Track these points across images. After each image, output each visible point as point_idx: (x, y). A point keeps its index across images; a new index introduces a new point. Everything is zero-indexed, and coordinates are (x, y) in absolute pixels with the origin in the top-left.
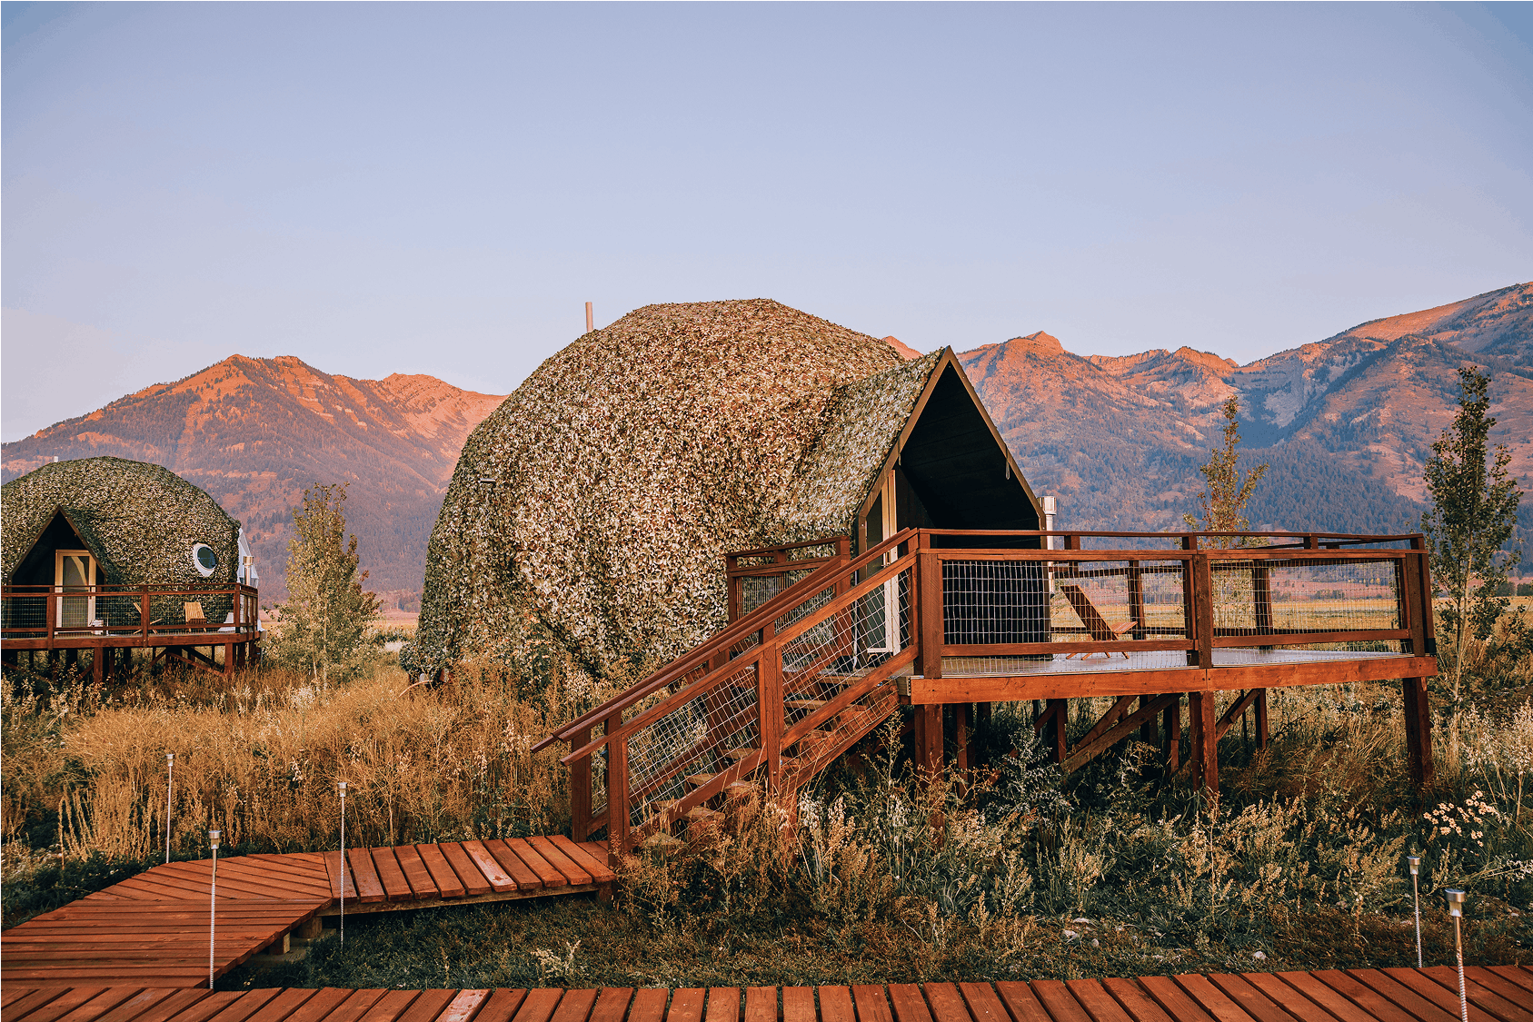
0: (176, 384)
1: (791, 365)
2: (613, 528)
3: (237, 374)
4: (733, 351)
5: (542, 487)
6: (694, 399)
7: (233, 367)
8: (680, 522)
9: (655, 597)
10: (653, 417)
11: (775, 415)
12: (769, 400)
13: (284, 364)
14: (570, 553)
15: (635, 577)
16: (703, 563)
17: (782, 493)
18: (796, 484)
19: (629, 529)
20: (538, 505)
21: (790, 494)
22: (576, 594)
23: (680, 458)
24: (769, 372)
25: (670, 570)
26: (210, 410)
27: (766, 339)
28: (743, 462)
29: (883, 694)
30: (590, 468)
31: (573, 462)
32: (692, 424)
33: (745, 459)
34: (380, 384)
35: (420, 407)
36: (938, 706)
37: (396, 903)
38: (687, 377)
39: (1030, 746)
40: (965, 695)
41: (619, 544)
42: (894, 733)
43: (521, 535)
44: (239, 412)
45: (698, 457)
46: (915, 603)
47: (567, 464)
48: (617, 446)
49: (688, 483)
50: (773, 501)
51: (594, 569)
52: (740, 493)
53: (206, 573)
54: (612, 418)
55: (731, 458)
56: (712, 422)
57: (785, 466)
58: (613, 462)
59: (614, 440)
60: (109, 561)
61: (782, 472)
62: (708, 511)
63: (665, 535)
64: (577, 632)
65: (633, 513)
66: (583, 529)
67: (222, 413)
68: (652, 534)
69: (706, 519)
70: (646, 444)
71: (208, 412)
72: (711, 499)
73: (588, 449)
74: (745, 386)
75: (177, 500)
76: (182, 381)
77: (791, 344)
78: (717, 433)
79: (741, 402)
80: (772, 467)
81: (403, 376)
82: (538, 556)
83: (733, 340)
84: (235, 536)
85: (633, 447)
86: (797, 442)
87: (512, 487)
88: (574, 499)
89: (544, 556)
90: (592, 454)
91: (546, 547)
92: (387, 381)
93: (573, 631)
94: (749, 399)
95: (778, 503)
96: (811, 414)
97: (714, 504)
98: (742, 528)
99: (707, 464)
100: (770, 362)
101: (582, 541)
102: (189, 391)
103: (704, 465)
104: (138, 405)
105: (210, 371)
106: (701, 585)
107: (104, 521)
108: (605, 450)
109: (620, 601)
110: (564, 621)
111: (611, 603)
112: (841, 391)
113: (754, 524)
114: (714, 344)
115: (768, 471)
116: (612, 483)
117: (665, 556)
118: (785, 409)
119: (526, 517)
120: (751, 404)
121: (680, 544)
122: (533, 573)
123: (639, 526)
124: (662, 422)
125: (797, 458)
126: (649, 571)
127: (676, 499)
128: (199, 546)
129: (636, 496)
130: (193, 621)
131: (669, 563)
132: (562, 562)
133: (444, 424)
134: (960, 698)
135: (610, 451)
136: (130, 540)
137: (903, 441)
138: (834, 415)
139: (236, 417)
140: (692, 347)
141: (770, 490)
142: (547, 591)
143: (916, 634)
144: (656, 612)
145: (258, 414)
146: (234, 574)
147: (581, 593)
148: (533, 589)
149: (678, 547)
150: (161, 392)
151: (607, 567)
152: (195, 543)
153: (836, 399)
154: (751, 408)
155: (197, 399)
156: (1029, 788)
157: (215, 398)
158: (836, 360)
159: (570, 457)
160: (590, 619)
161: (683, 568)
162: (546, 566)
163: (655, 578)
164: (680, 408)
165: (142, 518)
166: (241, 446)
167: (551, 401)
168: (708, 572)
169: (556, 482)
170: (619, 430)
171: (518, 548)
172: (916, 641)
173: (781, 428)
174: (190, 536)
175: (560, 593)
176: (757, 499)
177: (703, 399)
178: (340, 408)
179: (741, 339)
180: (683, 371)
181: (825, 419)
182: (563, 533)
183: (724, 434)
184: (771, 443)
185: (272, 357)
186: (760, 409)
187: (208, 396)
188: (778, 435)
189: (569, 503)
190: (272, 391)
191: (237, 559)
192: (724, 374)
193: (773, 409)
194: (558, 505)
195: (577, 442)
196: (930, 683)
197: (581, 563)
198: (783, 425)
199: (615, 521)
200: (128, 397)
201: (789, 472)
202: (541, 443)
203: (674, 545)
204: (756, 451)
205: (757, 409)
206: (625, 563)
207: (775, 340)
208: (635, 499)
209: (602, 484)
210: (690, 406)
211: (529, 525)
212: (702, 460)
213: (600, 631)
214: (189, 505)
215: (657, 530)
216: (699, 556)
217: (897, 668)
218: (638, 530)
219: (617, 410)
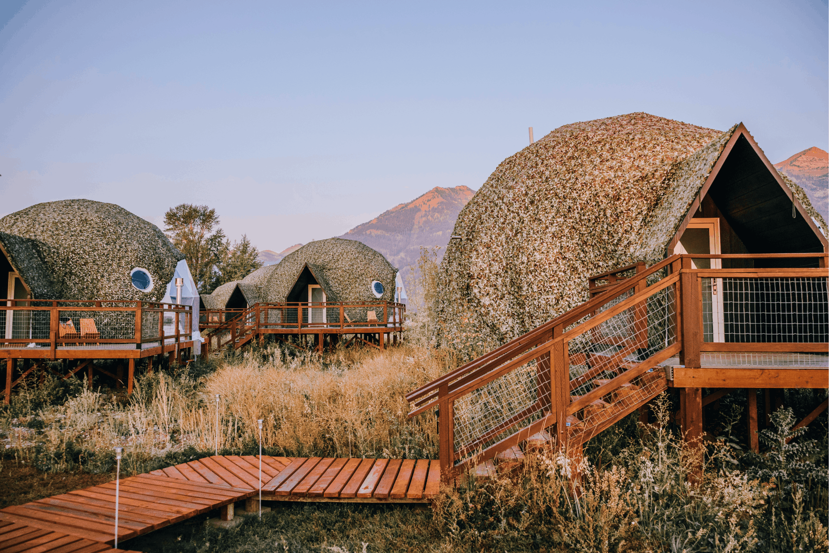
0: (410, 203)
1: (646, 152)
2: (523, 263)
3: (438, 197)
4: (608, 146)
5: (486, 240)
6: (577, 179)
7: (436, 193)
8: (564, 258)
9: (548, 307)
10: (551, 192)
11: (629, 185)
12: (627, 176)
13: (460, 189)
14: (500, 280)
15: (536, 294)
16: (579, 285)
17: (633, 237)
18: (643, 230)
19: (533, 263)
20: (483, 251)
21: (638, 237)
22: (503, 305)
23: (566, 217)
24: (630, 158)
25: (558, 290)
26: (426, 215)
27: (631, 137)
28: (607, 218)
29: (653, 378)
30: (512, 226)
31: (503, 223)
32: (574, 195)
33: (608, 215)
36: (697, 389)
37: (300, 497)
38: (575, 165)
39: (788, 424)
40: (721, 382)
41: (527, 274)
42: (662, 408)
43: (474, 270)
44: (439, 216)
45: (577, 216)
46: (679, 310)
47: (500, 225)
48: (528, 212)
49: (570, 233)
50: (626, 242)
51: (513, 289)
52: (604, 238)
53: (379, 296)
54: (526, 194)
55: (599, 215)
56: (588, 193)
57: (636, 219)
58: (526, 222)
59: (527, 208)
60: (330, 290)
61: (633, 223)
62: (583, 251)
63: (555, 267)
64: (503, 329)
65: (535, 253)
66: (507, 264)
67: (431, 216)
68: (547, 267)
69: (581, 256)
70: (545, 209)
71: (424, 216)
72: (585, 243)
73: (512, 215)
74: (611, 168)
75: (365, 258)
76: (412, 202)
77: (648, 138)
78: (590, 200)
79: (607, 178)
80: (626, 220)
82: (482, 282)
83: (608, 140)
84: (394, 277)
85: (538, 212)
86: (645, 202)
87: (471, 241)
88: (503, 246)
89: (486, 282)
90: (514, 218)
91: (487, 276)
93: (501, 328)
94: (613, 176)
95: (630, 243)
96: (655, 182)
97: (587, 246)
98: (604, 261)
99: (583, 220)
100: (632, 151)
101: (506, 272)
102: (416, 207)
103: (581, 220)
104: (392, 215)
105: (425, 196)
106: (578, 299)
107: (329, 270)
108: (521, 215)
109: (527, 309)
110: (496, 322)
111: (521, 311)
112: (677, 165)
113: (612, 258)
114: (595, 143)
115: (624, 222)
116: (525, 235)
117: (554, 280)
118: (637, 181)
119: (477, 258)
120: (614, 179)
121: (565, 272)
122: (480, 292)
123: (538, 262)
124: (556, 195)
125: (645, 212)
126: (545, 290)
127: (562, 243)
128: (375, 282)
129: (538, 242)
130: (371, 321)
131: (557, 284)
132: (495, 286)
134: (718, 383)
135: (525, 216)
136: (342, 279)
137: (703, 194)
138: (671, 182)
139: (438, 218)
140: (580, 146)
141: (624, 235)
142: (487, 303)
143: (679, 334)
144: (549, 316)
145: (448, 216)
146: (393, 296)
147: (504, 306)
148: (479, 302)
149: (563, 274)
150: (403, 208)
151: (520, 288)
152: (373, 280)
153: (673, 171)
154: (614, 182)
155: (419, 210)
156: (790, 457)
157: (427, 210)
158: (680, 146)
159: (502, 220)
160: (510, 320)
161: (566, 288)
162: (487, 288)
163: (548, 294)
164: (568, 185)
165: (347, 268)
166: (440, 233)
167: (496, 187)
168: (582, 290)
169: (493, 236)
170: (530, 202)
171: (471, 277)
172: (679, 339)
173: (634, 194)
174: (370, 277)
175: (495, 305)
176: (616, 241)
177: (582, 178)
179: (614, 138)
180: (573, 162)
181: (665, 186)
182: (496, 267)
183: (595, 200)
184: (626, 204)
185: (454, 187)
186: (619, 182)
187: (424, 208)
188: (631, 199)
189: (500, 248)
190: (454, 204)
191: (395, 289)
192: (599, 160)
193: (629, 182)
194: (494, 250)
195: (506, 211)
196: (691, 372)
197: (506, 286)
198: (635, 191)
199: (525, 259)
200: (388, 211)
201: (638, 223)
202: (487, 214)
203: (560, 273)
204: (616, 210)
205: (617, 182)
206: (530, 285)
207: (639, 136)
208: (537, 245)
209: (519, 235)
210: (575, 183)
211: (478, 263)
212: (580, 218)
213: (516, 329)
214: (371, 260)
215: (550, 264)
216: (576, 280)
217: (664, 359)
218: (538, 264)
219: (530, 189)
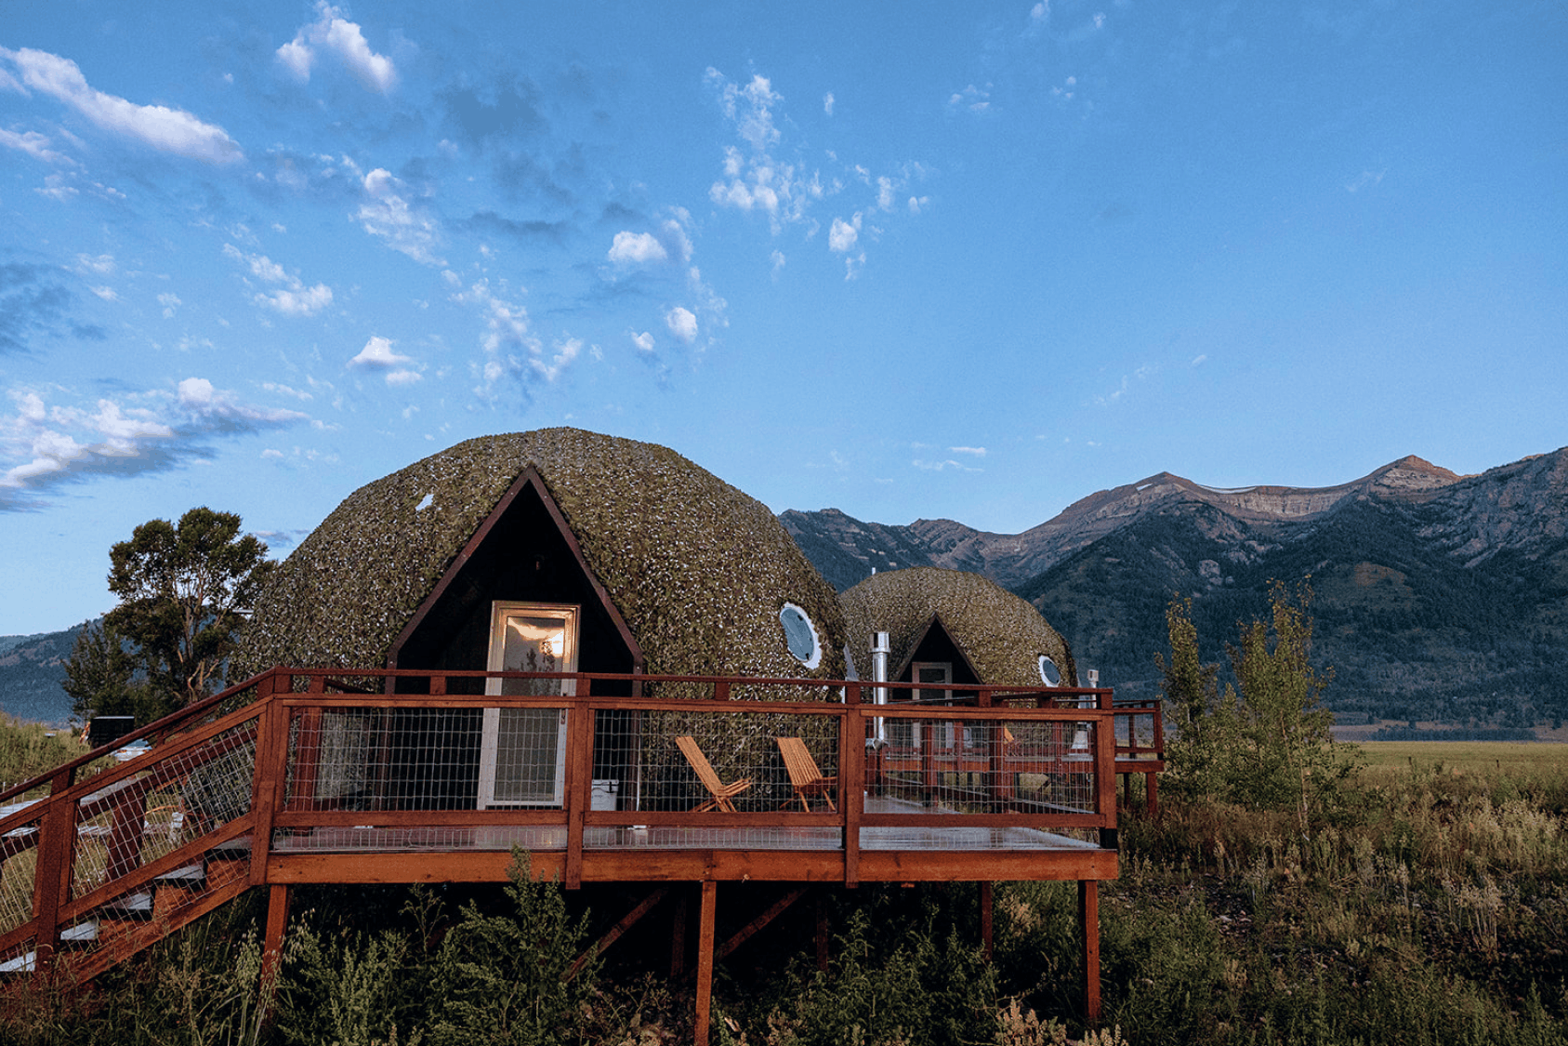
13: (828, 515)
34: (907, 528)
35: (943, 547)
81: (927, 521)
92: (914, 526)
133: (965, 562)
178: (874, 551)
190: (818, 539)
